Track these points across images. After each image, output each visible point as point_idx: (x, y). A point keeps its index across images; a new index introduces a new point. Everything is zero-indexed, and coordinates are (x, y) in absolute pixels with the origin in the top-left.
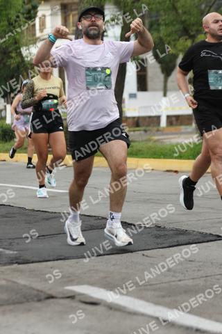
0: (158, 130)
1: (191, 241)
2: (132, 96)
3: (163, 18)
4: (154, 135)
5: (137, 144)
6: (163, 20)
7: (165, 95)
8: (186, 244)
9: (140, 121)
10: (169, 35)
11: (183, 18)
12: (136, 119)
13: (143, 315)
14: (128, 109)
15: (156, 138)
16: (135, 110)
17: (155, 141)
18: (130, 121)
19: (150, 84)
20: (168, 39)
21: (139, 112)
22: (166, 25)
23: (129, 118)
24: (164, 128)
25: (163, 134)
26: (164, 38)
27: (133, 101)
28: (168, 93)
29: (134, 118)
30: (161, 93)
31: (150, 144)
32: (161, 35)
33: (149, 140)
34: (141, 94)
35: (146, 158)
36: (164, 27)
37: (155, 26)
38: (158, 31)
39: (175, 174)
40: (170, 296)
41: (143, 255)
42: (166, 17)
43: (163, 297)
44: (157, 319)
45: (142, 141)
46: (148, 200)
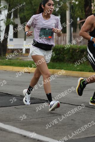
0: (22, 55)
1: (35, 102)
2: (11, 40)
3: (26, 7)
4: (20, 57)
5: (13, 60)
6: (26, 8)
7: (25, 40)
8: (33, 104)
9: (14, 51)
10: (28, 15)
11: (35, 8)
12: (12, 50)
13: (15, 133)
14: (9, 46)
15: (21, 58)
16: (12, 46)
17: (20, 59)
18: (10, 50)
19: (19, 35)
20: (28, 16)
21: (14, 47)
22: (27, 10)
23: (10, 49)
24: (24, 54)
25: (24, 57)
26: (26, 16)
27: (11, 42)
28: (27, 39)
29: (11, 49)
30: (23, 39)
31: (18, 60)
32: (25, 14)
33: (18, 59)
34: (15, 39)
35: (16, 66)
36: (26, 11)
37: (22, 11)
39: (29, 74)
40: (26, 126)
41: (15, 108)
42: (27, 7)
43: (24, 126)
44: (21, 135)
45: (15, 59)
46: (17, 84)
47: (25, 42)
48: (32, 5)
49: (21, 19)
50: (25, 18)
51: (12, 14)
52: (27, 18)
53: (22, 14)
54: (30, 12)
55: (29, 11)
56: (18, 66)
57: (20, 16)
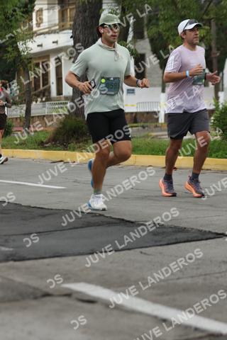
0: (156, 126)
1: (190, 239)
2: (130, 91)
3: (162, 13)
4: (152, 131)
6: (162, 15)
7: (163, 91)
8: (185, 242)
9: (138, 117)
10: (167, 30)
11: (183, 13)
12: (134, 115)
13: (140, 313)
14: (126, 105)
15: (154, 134)
16: (133, 106)
17: (153, 137)
18: (129, 116)
20: (168, 33)
21: (137, 108)
22: (165, 20)
23: (128, 113)
24: (162, 124)
25: (161, 131)
26: (163, 33)
27: (131, 96)
29: (132, 113)
30: (160, 89)
31: (149, 140)
32: (160, 30)
33: (148, 136)
34: (139, 90)
35: (144, 154)
36: (163, 22)
37: (154, 21)
38: (158, 25)
40: (167, 295)
41: (141, 252)
42: (165, 11)
43: (162, 295)
44: (156, 317)
45: (140, 137)
46: (146, 197)
47: (163, 96)
48: (176, 7)
49: (152, 41)
50: (162, 39)
51: (131, 29)
52: (165, 38)
53: (154, 30)
54: (172, 23)
55: (170, 22)
56: (148, 154)
57: (149, 37)
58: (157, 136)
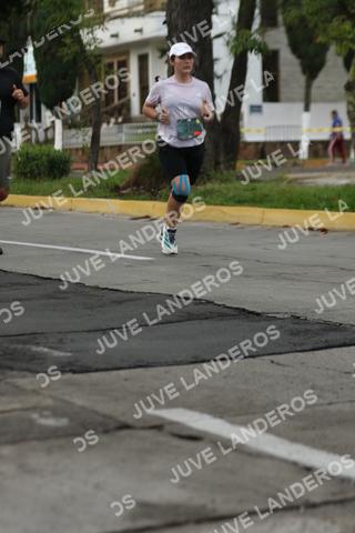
0: (295, 164)
2: (255, 109)
4: (290, 172)
5: (262, 185)
7: (307, 108)
9: (267, 149)
10: (315, 13)
12: (260, 146)
14: (249, 131)
15: (291, 176)
16: (259, 131)
17: (290, 182)
18: (252, 148)
19: (284, 90)
20: (315, 18)
21: (266, 134)
23: (250, 143)
24: (304, 160)
25: (303, 171)
26: (309, 18)
27: (256, 116)
28: (313, 106)
29: (257, 143)
30: (301, 106)
31: (284, 185)
33: (281, 180)
34: (268, 107)
35: (276, 207)
38: (299, 6)
39: (321, 234)
40: (314, 428)
41: (272, 362)
43: (304, 429)
44: (295, 464)
45: (271, 181)
46: (280, 274)
47: (306, 116)
49: (290, 30)
50: (306, 26)
51: (257, 11)
52: (311, 25)
53: (294, 12)
56: (282, 208)
57: (285, 20)
58: (296, 179)
